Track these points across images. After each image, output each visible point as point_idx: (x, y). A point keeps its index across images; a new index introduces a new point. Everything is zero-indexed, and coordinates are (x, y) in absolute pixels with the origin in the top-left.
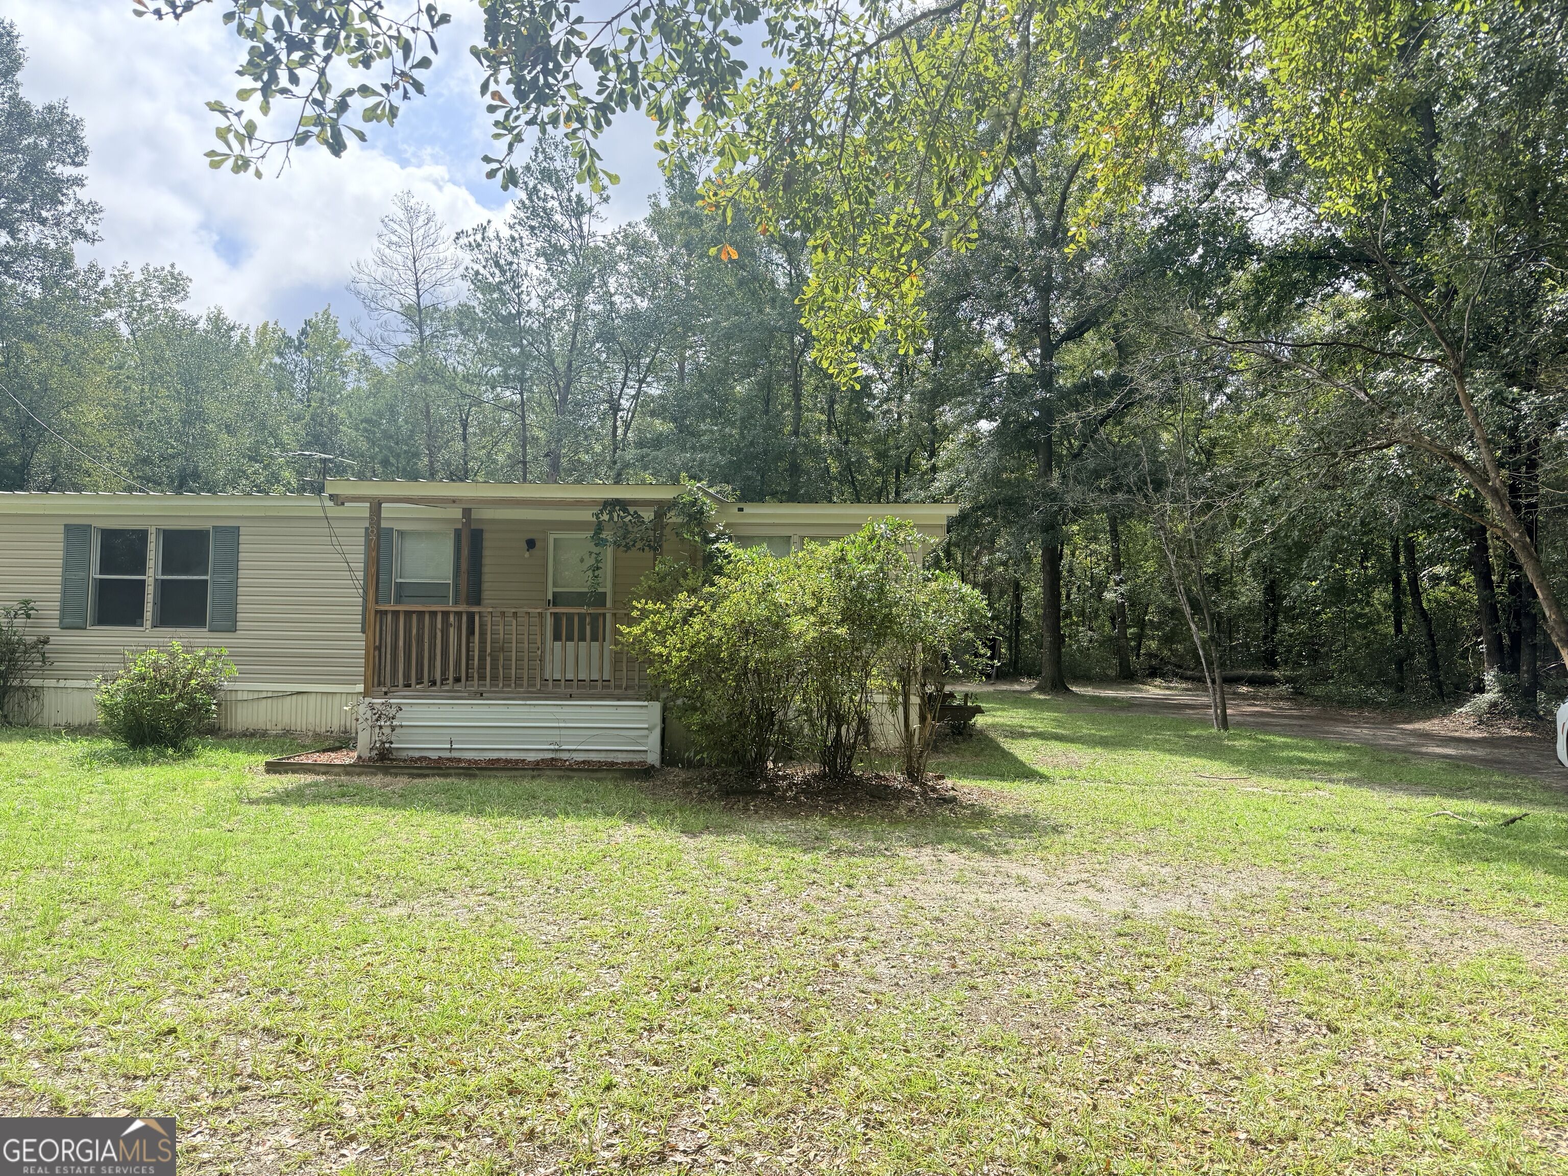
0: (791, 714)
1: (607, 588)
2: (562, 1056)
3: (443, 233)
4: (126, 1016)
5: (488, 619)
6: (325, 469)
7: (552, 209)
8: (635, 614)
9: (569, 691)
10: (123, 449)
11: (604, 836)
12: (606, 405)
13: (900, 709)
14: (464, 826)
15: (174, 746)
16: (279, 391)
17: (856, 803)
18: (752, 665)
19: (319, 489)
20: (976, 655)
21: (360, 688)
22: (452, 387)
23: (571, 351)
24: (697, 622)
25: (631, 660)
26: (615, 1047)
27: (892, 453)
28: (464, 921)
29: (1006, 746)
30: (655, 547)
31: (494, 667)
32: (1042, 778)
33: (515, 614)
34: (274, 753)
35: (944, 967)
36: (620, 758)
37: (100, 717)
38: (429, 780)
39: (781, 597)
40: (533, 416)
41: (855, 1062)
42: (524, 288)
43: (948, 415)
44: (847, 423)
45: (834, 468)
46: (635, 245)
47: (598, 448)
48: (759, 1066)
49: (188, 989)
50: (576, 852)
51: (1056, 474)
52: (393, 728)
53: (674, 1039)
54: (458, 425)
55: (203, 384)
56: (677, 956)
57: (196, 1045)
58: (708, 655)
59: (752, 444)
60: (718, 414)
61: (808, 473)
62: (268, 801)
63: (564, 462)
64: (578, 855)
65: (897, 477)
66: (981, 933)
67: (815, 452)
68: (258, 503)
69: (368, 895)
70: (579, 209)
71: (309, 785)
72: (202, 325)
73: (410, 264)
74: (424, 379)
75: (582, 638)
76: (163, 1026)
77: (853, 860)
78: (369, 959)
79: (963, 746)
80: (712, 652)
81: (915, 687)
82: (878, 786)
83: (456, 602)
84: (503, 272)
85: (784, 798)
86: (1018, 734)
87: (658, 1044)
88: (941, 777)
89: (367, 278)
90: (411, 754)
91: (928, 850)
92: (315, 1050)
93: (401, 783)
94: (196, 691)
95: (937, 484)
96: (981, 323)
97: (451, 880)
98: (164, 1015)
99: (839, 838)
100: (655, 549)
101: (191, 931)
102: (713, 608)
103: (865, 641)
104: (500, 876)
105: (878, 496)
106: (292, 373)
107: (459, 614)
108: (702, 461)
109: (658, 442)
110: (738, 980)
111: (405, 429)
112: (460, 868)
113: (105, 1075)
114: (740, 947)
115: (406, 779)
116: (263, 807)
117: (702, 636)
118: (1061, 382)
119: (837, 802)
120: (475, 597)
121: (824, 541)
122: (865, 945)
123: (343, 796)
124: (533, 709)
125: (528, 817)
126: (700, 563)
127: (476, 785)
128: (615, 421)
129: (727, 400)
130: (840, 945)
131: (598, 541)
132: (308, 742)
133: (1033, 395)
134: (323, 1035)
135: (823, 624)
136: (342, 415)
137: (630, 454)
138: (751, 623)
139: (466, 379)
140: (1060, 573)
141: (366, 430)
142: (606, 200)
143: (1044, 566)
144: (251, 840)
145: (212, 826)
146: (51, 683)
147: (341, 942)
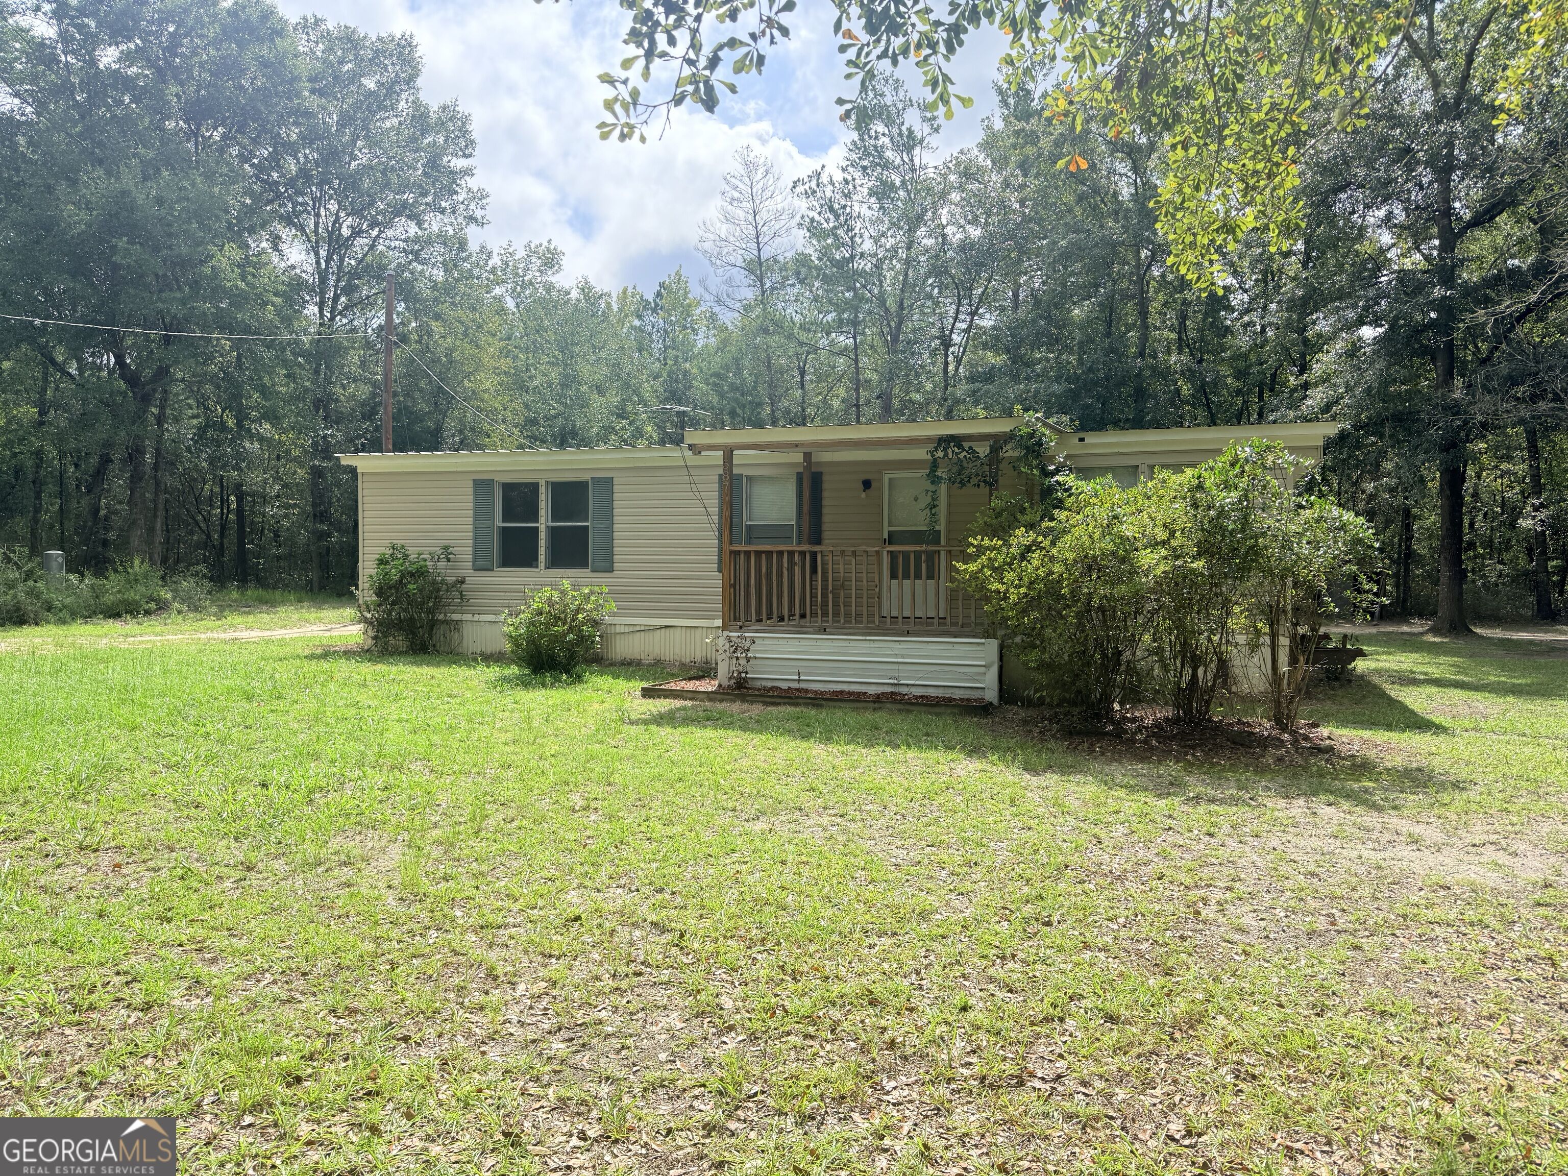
0: (1139, 653)
1: (942, 527)
2: (918, 973)
3: (781, 184)
4: (541, 903)
5: (829, 558)
6: (683, 422)
7: (882, 147)
8: (971, 550)
9: (906, 628)
10: (515, 412)
11: (946, 769)
12: (937, 342)
13: (1267, 652)
14: (814, 752)
15: (567, 672)
16: (640, 351)
17: (1216, 749)
18: (1096, 602)
19: (678, 441)
20: (1359, 591)
21: (719, 622)
22: (790, 337)
23: (902, 290)
24: (1036, 558)
25: (967, 597)
26: (968, 970)
27: (1255, 370)
28: (818, 839)
29: (1392, 694)
30: (992, 483)
31: (836, 605)
32: (1439, 729)
33: (854, 553)
34: (648, 680)
35: (1321, 924)
36: (958, 694)
37: (508, 647)
38: (781, 708)
39: (1128, 530)
40: (865, 359)
41: (1221, 1010)
42: (857, 231)
43: (1322, 324)
44: (1202, 340)
45: (1186, 389)
46: (968, 173)
47: (929, 386)
48: (1116, 1004)
49: (588, 883)
50: (920, 782)
51: (1459, 382)
52: (748, 660)
53: (1027, 969)
54: (796, 373)
55: (576, 349)
56: (1026, 890)
57: (597, 932)
58: (1047, 592)
59: (1091, 369)
60: (1053, 342)
61: (1155, 397)
62: (646, 722)
63: (896, 403)
64: (921, 784)
65: (1261, 397)
66: (1365, 891)
67: (1164, 374)
68: (627, 456)
69: (734, 810)
70: (909, 142)
71: (679, 709)
72: (574, 295)
73: (751, 218)
74: (765, 331)
75: (918, 576)
76: (572, 912)
77: (1213, 808)
78: (737, 867)
79: (1340, 692)
80: (1052, 588)
81: (1285, 626)
82: (1240, 733)
83: (799, 543)
84: (837, 217)
85: (1133, 741)
86: (1408, 680)
87: (1012, 971)
88: (1315, 725)
89: (712, 236)
90: (764, 683)
91: (1301, 802)
92: (696, 946)
93: (756, 710)
94: (583, 624)
95: (1309, 402)
96: (1363, 217)
97: (805, 800)
98: (570, 904)
99: (1196, 785)
100: (991, 485)
101: (588, 833)
102: (1053, 544)
103: (1226, 576)
104: (850, 799)
105: (1239, 418)
106: (650, 334)
107: (803, 554)
108: (1037, 392)
109: (989, 376)
110: (1091, 919)
111: (750, 380)
112: (813, 789)
113: (526, 952)
114: (1092, 887)
115: (760, 707)
116: (642, 727)
117: (1040, 572)
118: (1465, 275)
119: (1193, 747)
120: (816, 538)
121: (1178, 469)
122: (1229, 895)
123: (708, 719)
124: (872, 644)
125: (872, 746)
126: (1037, 497)
127: (823, 714)
128: (947, 356)
129: (1064, 326)
130: (1202, 892)
131: (933, 478)
132: (675, 671)
133: (1429, 294)
134: (702, 933)
135: (1177, 557)
136: (695, 371)
137: (961, 390)
138: (1094, 558)
139: (803, 327)
140: (1462, 498)
141: (715, 384)
142: (937, 130)
143: (1442, 490)
144: (633, 756)
145: (602, 742)
146: (468, 617)
147: (713, 851)
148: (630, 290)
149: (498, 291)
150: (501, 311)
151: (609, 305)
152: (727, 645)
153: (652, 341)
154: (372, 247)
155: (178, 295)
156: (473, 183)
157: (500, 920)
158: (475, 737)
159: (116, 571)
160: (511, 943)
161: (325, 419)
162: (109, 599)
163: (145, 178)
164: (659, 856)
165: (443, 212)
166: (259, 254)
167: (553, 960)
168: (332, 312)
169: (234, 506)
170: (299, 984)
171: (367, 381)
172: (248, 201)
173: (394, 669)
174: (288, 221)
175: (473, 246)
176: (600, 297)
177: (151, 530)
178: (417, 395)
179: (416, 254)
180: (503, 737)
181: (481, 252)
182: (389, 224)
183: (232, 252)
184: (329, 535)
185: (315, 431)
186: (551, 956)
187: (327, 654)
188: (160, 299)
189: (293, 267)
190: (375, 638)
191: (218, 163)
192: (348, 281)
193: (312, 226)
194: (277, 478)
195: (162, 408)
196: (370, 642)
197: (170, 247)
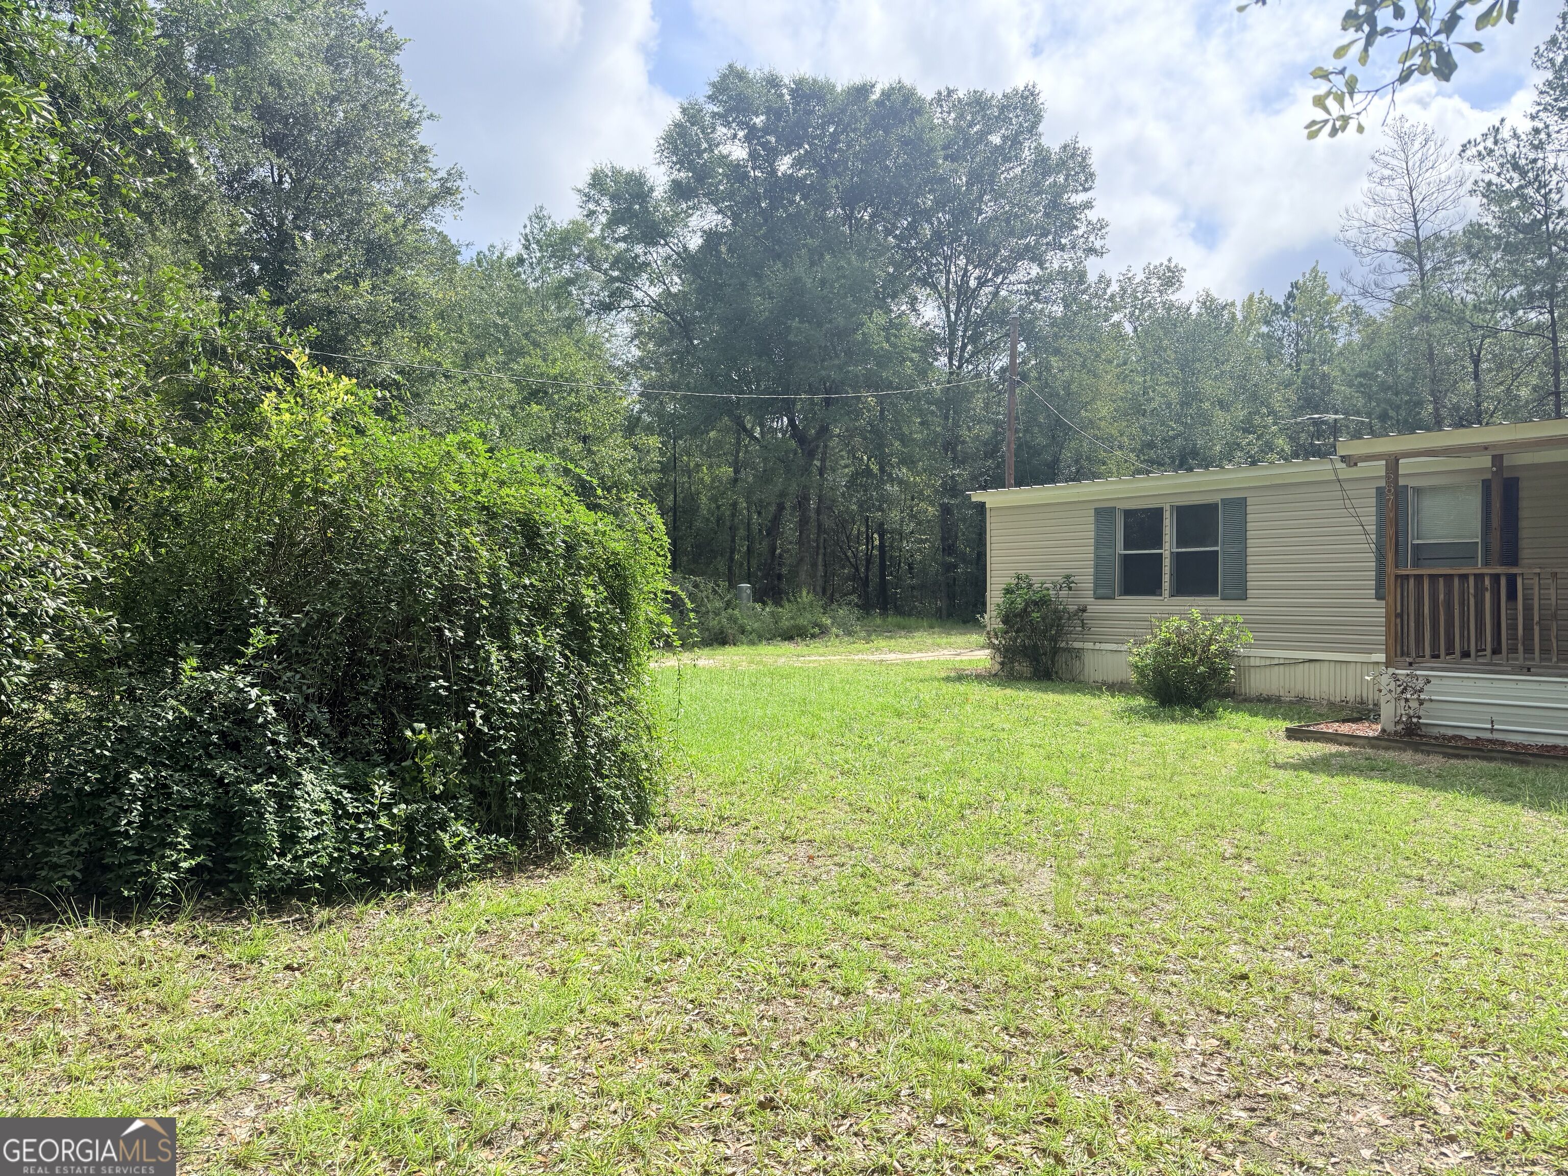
3: (1446, 150)
4: (1201, 953)
5: (1535, 582)
15: (1198, 706)
16: (1268, 359)
19: (1326, 453)
21: (1381, 657)
22: (1460, 321)
31: (1545, 639)
34: (1292, 719)
37: (1133, 677)
38: (1470, 762)
42: (1552, 186)
49: (1251, 940)
52: (1421, 702)
54: (1467, 362)
57: (1269, 996)
62: (1295, 767)
68: (1263, 474)
69: (1421, 879)
71: (1334, 755)
72: (1195, 309)
76: (1237, 969)
78: (1435, 948)
83: (1489, 564)
84: (1523, 174)
89: (1356, 224)
92: (1393, 1032)
93: (1435, 762)
94: (1216, 656)
97: (1517, 877)
98: (1234, 960)
101: (1244, 884)
106: (1280, 340)
107: (1495, 577)
111: (1406, 377)
112: (1528, 866)
113: (1192, 1004)
115: (1441, 759)
116: (1291, 772)
120: (1513, 558)
123: (1373, 769)
127: (1531, 773)
132: (1324, 710)
136: (1335, 373)
139: (1477, 308)
144: (1285, 805)
145: (1245, 786)
146: (1089, 645)
147: (1402, 924)
148: (1257, 296)
149: (1116, 317)
150: (1119, 337)
151: (1233, 317)
152: (1393, 686)
153: (1282, 347)
154: (996, 294)
155: (837, 362)
156: (1092, 215)
157: (1159, 965)
158: (1108, 767)
159: (789, 601)
160: (1174, 990)
161: (953, 460)
162: (785, 624)
163: (813, 264)
164: (1333, 921)
165: (1062, 248)
166: (900, 316)
167: (1222, 1018)
168: (960, 361)
169: (877, 543)
170: (971, 995)
171: (990, 422)
172: (891, 270)
173: (1022, 694)
174: (924, 282)
175: (1092, 277)
176: (1224, 308)
177: (814, 565)
178: (1036, 430)
179: (1036, 294)
180: (1138, 772)
181: (1100, 281)
182: (1012, 269)
183: (879, 318)
184: (956, 567)
185: (945, 472)
186: (1219, 1013)
187: (960, 678)
188: (823, 368)
189: (928, 324)
190: (1002, 664)
191: (868, 240)
192: (974, 330)
193: (943, 283)
194: (913, 516)
195: (823, 460)
196: (997, 667)
197: (830, 321)
